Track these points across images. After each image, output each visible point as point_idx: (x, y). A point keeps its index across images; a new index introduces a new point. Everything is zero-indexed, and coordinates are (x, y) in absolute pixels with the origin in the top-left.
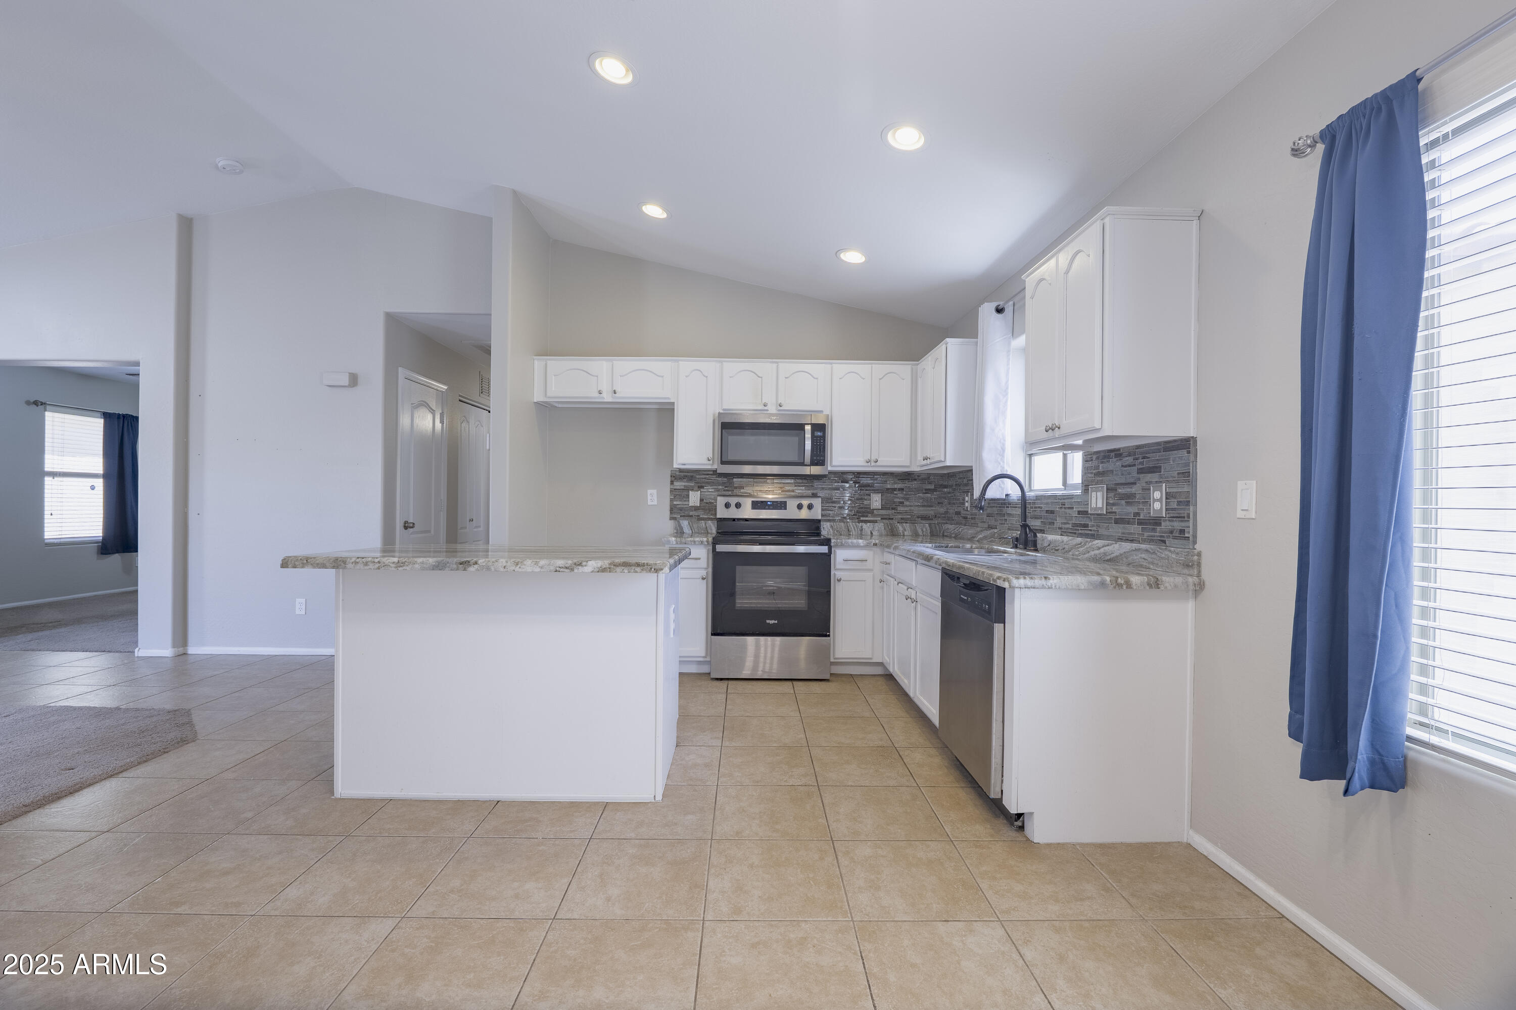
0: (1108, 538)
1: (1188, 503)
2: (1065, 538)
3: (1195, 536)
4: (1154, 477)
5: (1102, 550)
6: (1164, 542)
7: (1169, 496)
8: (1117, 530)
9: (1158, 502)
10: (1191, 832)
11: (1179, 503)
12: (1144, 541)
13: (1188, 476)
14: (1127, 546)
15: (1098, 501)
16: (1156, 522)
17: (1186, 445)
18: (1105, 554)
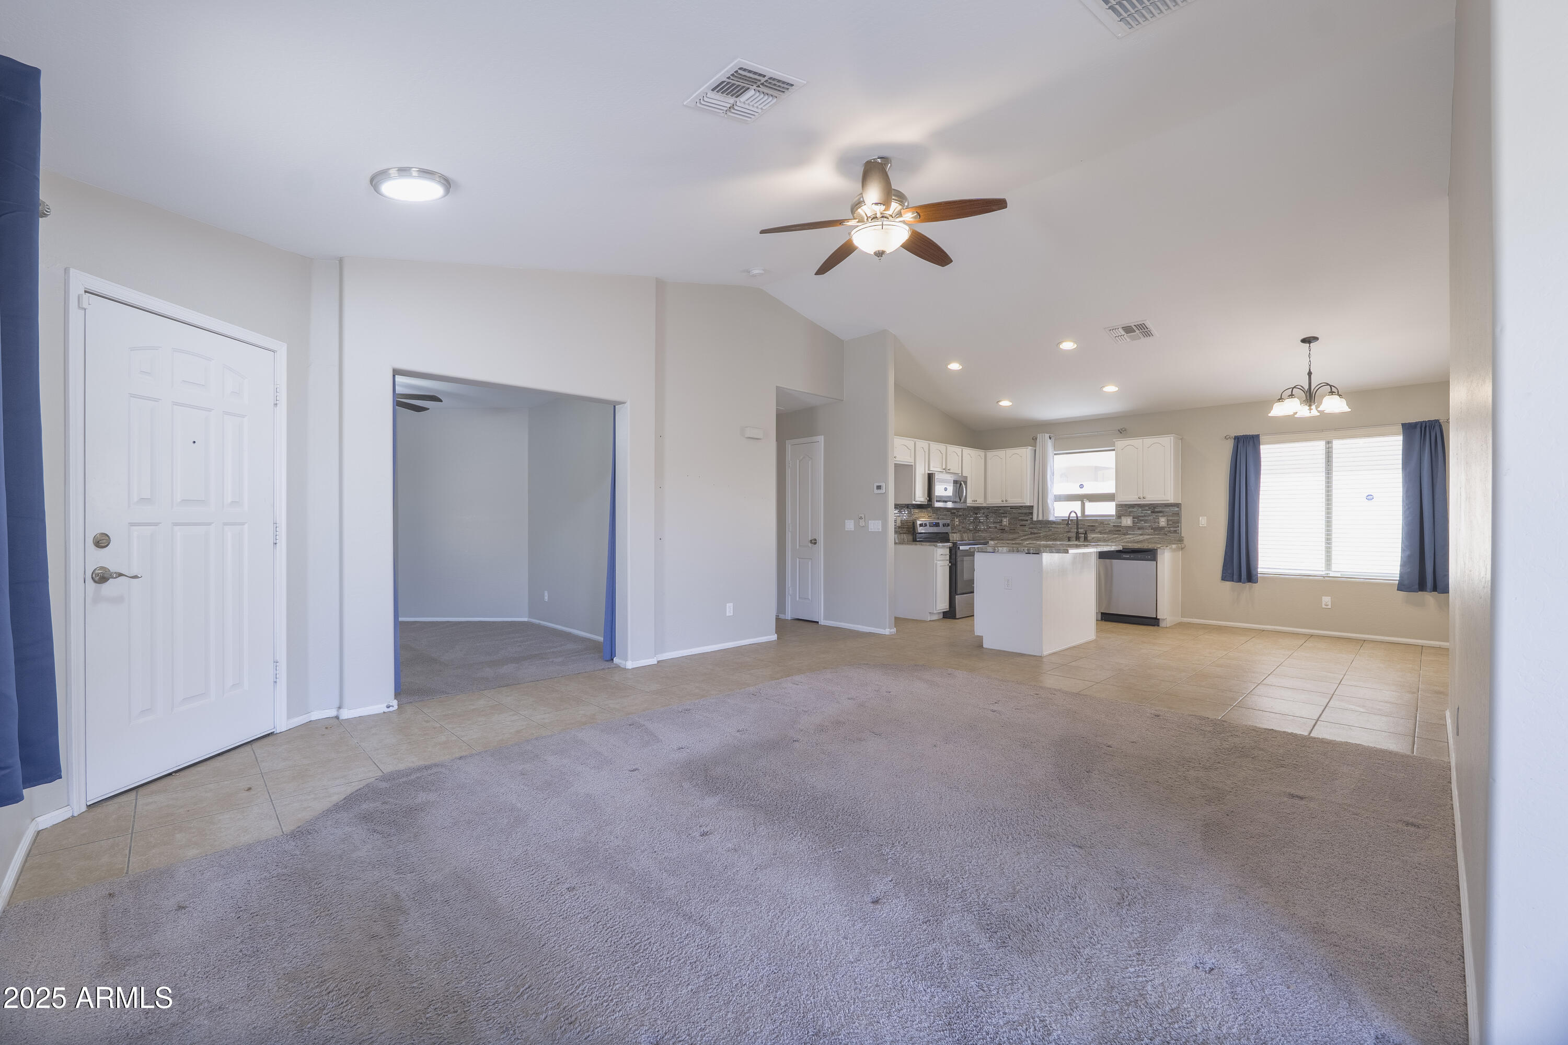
0: (1133, 534)
1: (1178, 522)
2: (1106, 536)
3: (1181, 532)
4: (1161, 514)
5: (1132, 539)
6: (1166, 534)
7: (1168, 521)
8: (1140, 532)
9: (1163, 522)
10: (1182, 619)
11: (1173, 523)
12: (1155, 534)
13: (1178, 514)
14: (1148, 537)
15: (1127, 521)
16: (1163, 528)
17: (1178, 505)
18: (1134, 540)
